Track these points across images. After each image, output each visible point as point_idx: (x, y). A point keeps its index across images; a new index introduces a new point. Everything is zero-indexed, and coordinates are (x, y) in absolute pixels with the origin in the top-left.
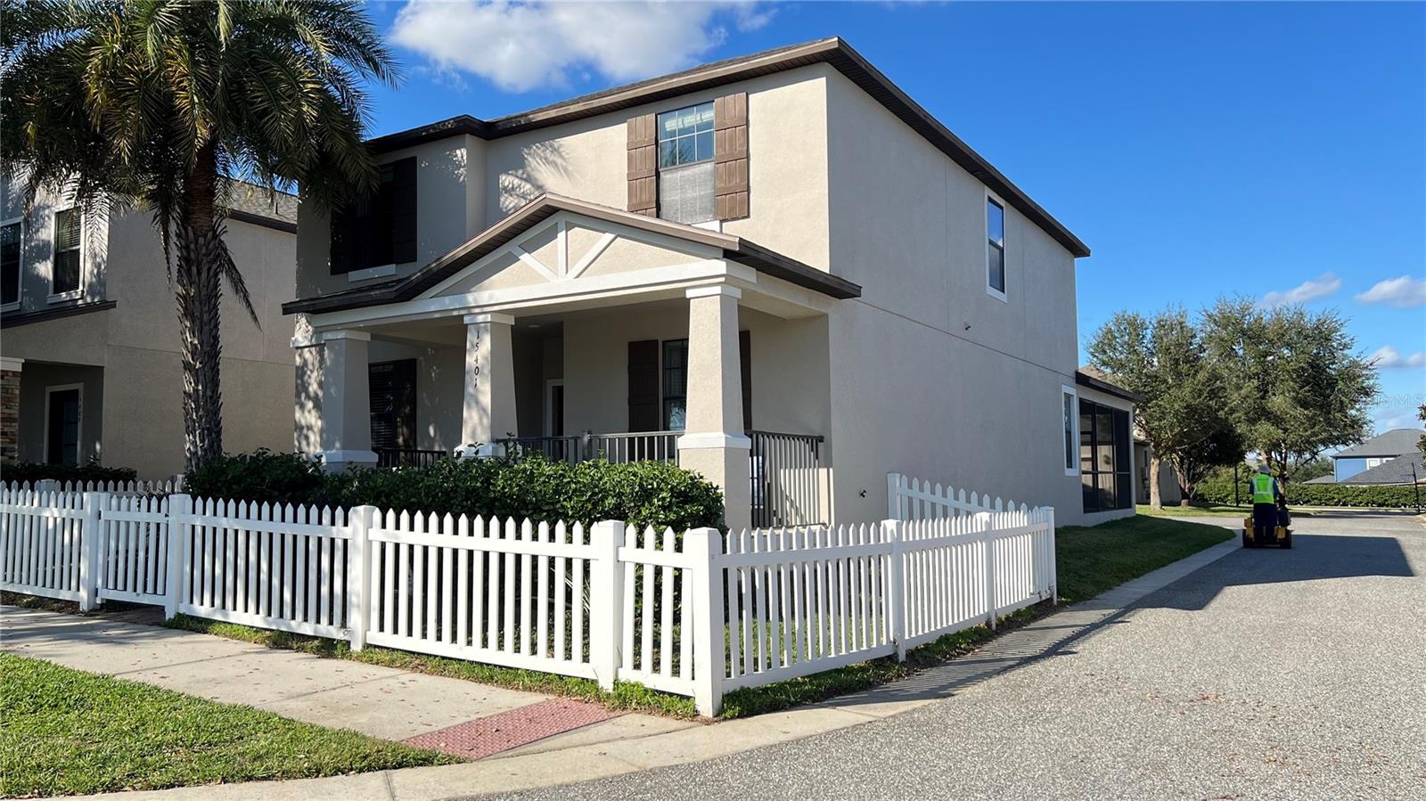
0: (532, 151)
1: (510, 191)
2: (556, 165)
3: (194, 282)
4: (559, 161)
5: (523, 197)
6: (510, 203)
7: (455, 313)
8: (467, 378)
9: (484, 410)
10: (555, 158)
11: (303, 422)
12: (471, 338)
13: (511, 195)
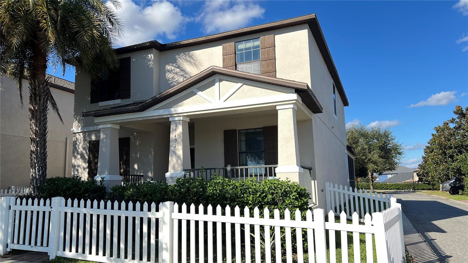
0: (180, 56)
1: (170, 71)
2: (191, 62)
3: (37, 104)
4: (192, 61)
5: (176, 74)
6: (170, 76)
7: (165, 116)
8: (171, 144)
9: (179, 157)
10: (190, 60)
11: (76, 164)
12: (172, 127)
13: (171, 73)
